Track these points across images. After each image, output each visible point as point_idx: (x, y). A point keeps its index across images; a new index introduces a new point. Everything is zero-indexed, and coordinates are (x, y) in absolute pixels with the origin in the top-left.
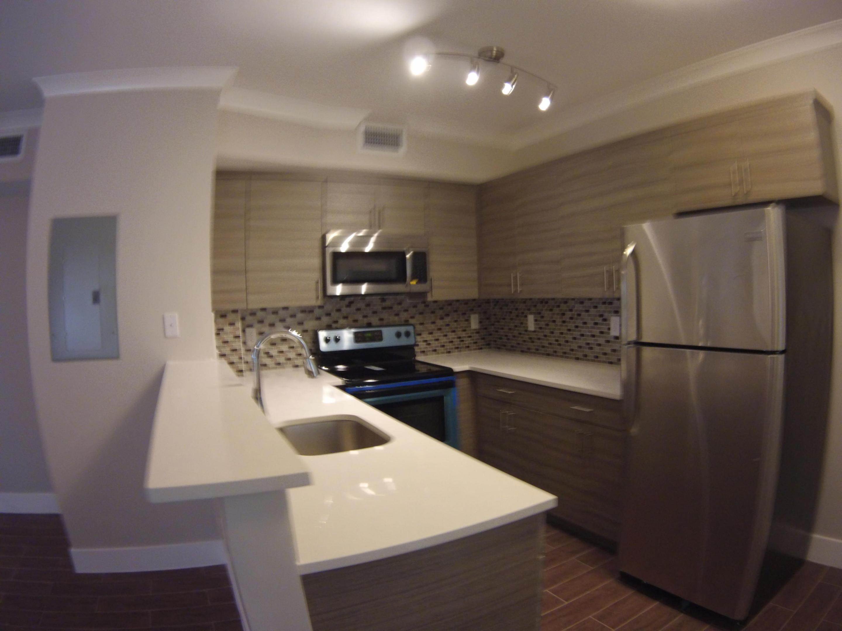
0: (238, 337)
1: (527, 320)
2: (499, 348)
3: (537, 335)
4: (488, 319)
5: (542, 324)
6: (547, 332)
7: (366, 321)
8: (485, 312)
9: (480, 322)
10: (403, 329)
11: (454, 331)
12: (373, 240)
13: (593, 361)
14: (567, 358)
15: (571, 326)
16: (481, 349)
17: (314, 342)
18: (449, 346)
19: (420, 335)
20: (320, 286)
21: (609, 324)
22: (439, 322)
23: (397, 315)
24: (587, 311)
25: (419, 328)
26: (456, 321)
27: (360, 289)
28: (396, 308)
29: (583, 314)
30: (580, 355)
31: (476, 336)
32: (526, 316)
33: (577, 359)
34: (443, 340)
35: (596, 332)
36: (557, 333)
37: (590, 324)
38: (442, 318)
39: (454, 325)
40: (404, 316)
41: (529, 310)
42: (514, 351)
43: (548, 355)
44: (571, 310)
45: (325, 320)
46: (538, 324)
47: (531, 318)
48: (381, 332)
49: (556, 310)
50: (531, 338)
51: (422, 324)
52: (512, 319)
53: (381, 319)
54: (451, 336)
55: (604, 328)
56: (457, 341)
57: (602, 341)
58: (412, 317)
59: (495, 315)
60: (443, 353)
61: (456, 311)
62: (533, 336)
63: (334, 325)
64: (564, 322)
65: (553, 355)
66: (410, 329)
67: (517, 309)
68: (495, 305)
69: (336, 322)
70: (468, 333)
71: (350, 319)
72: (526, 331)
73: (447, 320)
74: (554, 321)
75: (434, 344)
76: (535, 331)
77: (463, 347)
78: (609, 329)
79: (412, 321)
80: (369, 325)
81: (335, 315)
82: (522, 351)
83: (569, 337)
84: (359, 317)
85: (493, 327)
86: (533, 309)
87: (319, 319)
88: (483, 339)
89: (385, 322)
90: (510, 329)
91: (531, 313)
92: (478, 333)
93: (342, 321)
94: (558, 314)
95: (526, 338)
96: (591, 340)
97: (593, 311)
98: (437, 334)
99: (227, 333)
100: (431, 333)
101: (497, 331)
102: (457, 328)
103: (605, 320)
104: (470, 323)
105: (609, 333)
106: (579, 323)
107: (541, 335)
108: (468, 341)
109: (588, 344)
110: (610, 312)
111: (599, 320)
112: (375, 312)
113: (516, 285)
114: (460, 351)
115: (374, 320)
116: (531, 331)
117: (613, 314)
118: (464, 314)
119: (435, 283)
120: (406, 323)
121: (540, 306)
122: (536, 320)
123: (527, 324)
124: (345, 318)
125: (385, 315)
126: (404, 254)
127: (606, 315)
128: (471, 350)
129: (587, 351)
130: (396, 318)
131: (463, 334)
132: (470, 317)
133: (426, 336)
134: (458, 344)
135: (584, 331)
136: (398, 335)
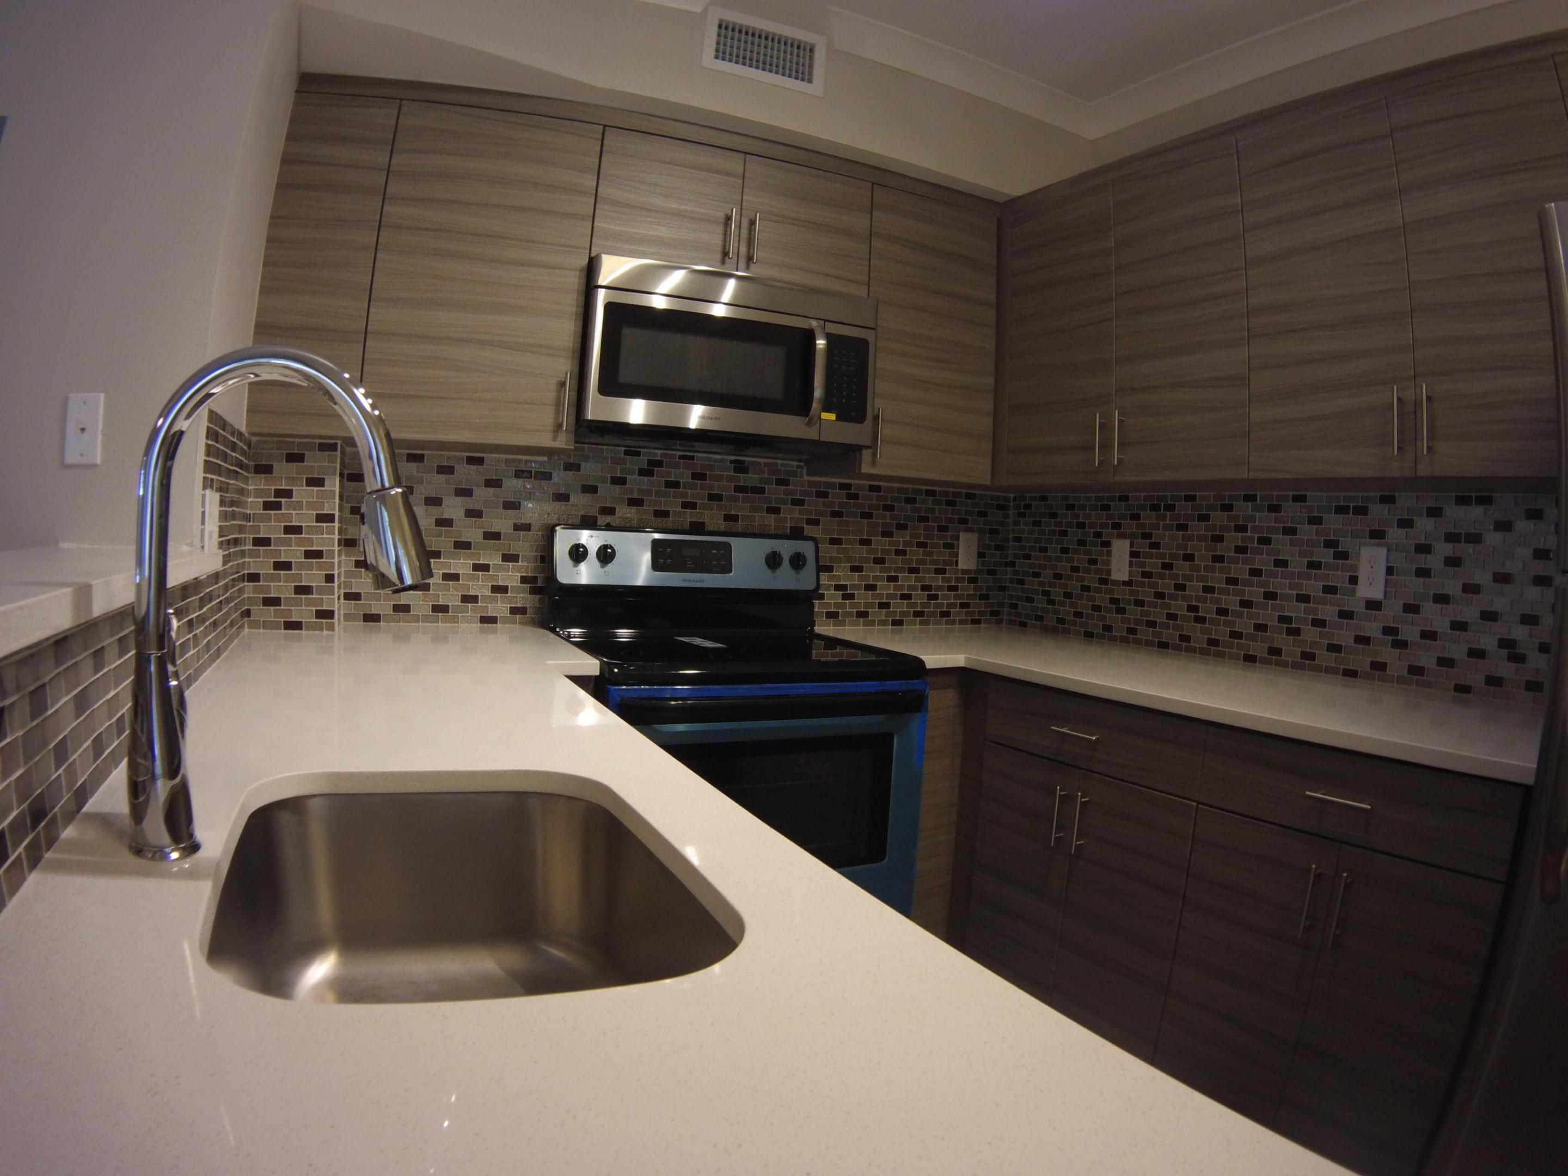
0: (329, 518)
1: (1109, 554)
2: (1023, 625)
3: (1132, 593)
4: (998, 548)
5: (1154, 565)
6: (1167, 585)
7: (689, 516)
8: (993, 532)
9: (981, 555)
10: (786, 548)
11: (912, 571)
12: (730, 288)
13: (1296, 666)
14: (1221, 655)
15: (1240, 570)
16: (977, 622)
17: (543, 559)
18: (899, 608)
19: (829, 569)
20: (568, 395)
21: (1355, 567)
22: (881, 544)
23: (774, 510)
24: (1290, 531)
25: (829, 551)
26: (920, 545)
27: (686, 417)
28: (775, 492)
29: (1277, 537)
30: (1259, 648)
31: (967, 590)
32: (1107, 544)
33: (1250, 659)
34: (886, 589)
35: (1313, 587)
36: (1194, 588)
37: (1298, 564)
38: (886, 534)
39: (916, 554)
40: (792, 515)
41: (1117, 526)
42: (1066, 632)
43: (1163, 646)
44: (1242, 529)
45: (581, 503)
46: (1140, 565)
47: (1121, 549)
48: (728, 547)
49: (1198, 528)
50: (1114, 601)
51: (834, 541)
52: (1065, 551)
53: (729, 518)
54: (907, 581)
55: (1339, 578)
56: (920, 598)
57: (1328, 612)
58: (814, 522)
59: (1018, 540)
60: (882, 623)
61: (922, 519)
62: (1122, 594)
63: (602, 520)
64: (1218, 559)
65: (1177, 648)
66: (806, 548)
67: (1081, 525)
68: (1021, 515)
69: (610, 511)
70: (949, 580)
71: (648, 508)
72: (1104, 581)
73: (901, 539)
74: (1189, 558)
75: (863, 598)
76: (1128, 583)
77: (933, 614)
78: (1354, 580)
79: (809, 530)
80: (697, 528)
81: (608, 492)
82: (1089, 635)
83: (1231, 601)
84: (673, 505)
85: (1009, 569)
86: (1129, 526)
87: (562, 497)
88: (982, 597)
89: (740, 524)
90: (1058, 576)
91: (1122, 536)
92: (972, 580)
93: (624, 512)
94: (1201, 538)
95: (1101, 598)
96: (1296, 611)
97: (1307, 531)
98: (873, 573)
99: (299, 505)
100: (854, 569)
101: (1021, 582)
102: (922, 562)
103: (1344, 556)
104: (957, 555)
105: (1353, 592)
106: (1263, 561)
107: (1146, 594)
108: (947, 598)
109: (1288, 620)
110: (1355, 535)
111: (1326, 556)
112: (714, 497)
113: (1106, 446)
114: (927, 623)
115: (713, 517)
116: (1116, 583)
117: (1368, 540)
118: (943, 529)
119: (885, 430)
120: (796, 534)
121: (1148, 518)
122: (1133, 554)
123: (1108, 563)
124: (635, 502)
125: (741, 508)
126: (810, 336)
127: (1346, 543)
128: (953, 622)
129: (1281, 640)
130: (772, 519)
131: (939, 581)
132: (957, 538)
133: (842, 574)
134: (923, 605)
135: (1280, 584)
136: (773, 561)
